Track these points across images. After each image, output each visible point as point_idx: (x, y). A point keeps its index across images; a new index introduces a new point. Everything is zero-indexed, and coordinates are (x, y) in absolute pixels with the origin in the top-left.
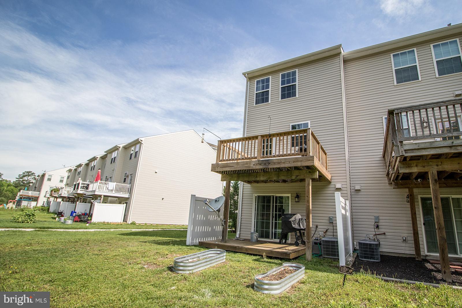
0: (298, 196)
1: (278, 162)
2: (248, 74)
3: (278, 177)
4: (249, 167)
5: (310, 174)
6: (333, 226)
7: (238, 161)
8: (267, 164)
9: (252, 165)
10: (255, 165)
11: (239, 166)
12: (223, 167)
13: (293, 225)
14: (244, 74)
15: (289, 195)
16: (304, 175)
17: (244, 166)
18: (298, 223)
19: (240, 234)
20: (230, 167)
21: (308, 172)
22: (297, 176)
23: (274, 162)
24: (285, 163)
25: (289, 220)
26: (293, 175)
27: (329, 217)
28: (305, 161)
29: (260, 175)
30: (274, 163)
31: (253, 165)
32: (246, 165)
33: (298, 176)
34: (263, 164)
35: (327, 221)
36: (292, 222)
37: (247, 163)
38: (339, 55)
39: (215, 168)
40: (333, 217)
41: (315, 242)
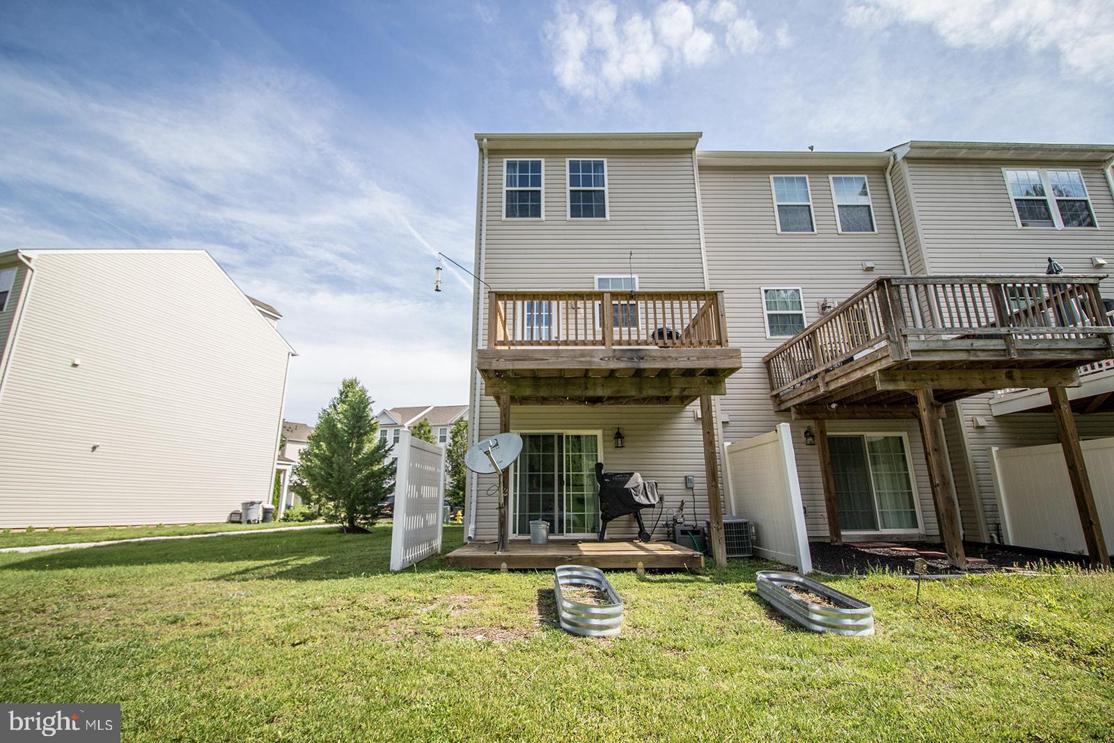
0: (619, 436)
1: (661, 357)
2: (488, 140)
3: (640, 390)
4: (590, 363)
5: (711, 386)
6: (693, 495)
7: (561, 348)
8: (636, 360)
9: (596, 360)
10: (606, 359)
11: (560, 360)
12: (514, 360)
13: (636, 499)
14: (479, 138)
15: (599, 433)
16: (698, 388)
17: (576, 359)
18: (643, 492)
19: (476, 528)
20: (536, 360)
21: (706, 381)
22: (684, 389)
23: (651, 357)
24: (679, 359)
25: (625, 487)
26: (674, 388)
27: (686, 477)
28: (722, 357)
29: (595, 384)
30: (654, 359)
31: (601, 359)
32: (580, 359)
33: (687, 390)
34: (626, 359)
35: (682, 486)
36: (632, 491)
37: (583, 354)
38: (691, 154)
39: (489, 360)
40: (694, 477)
41: (681, 531)
